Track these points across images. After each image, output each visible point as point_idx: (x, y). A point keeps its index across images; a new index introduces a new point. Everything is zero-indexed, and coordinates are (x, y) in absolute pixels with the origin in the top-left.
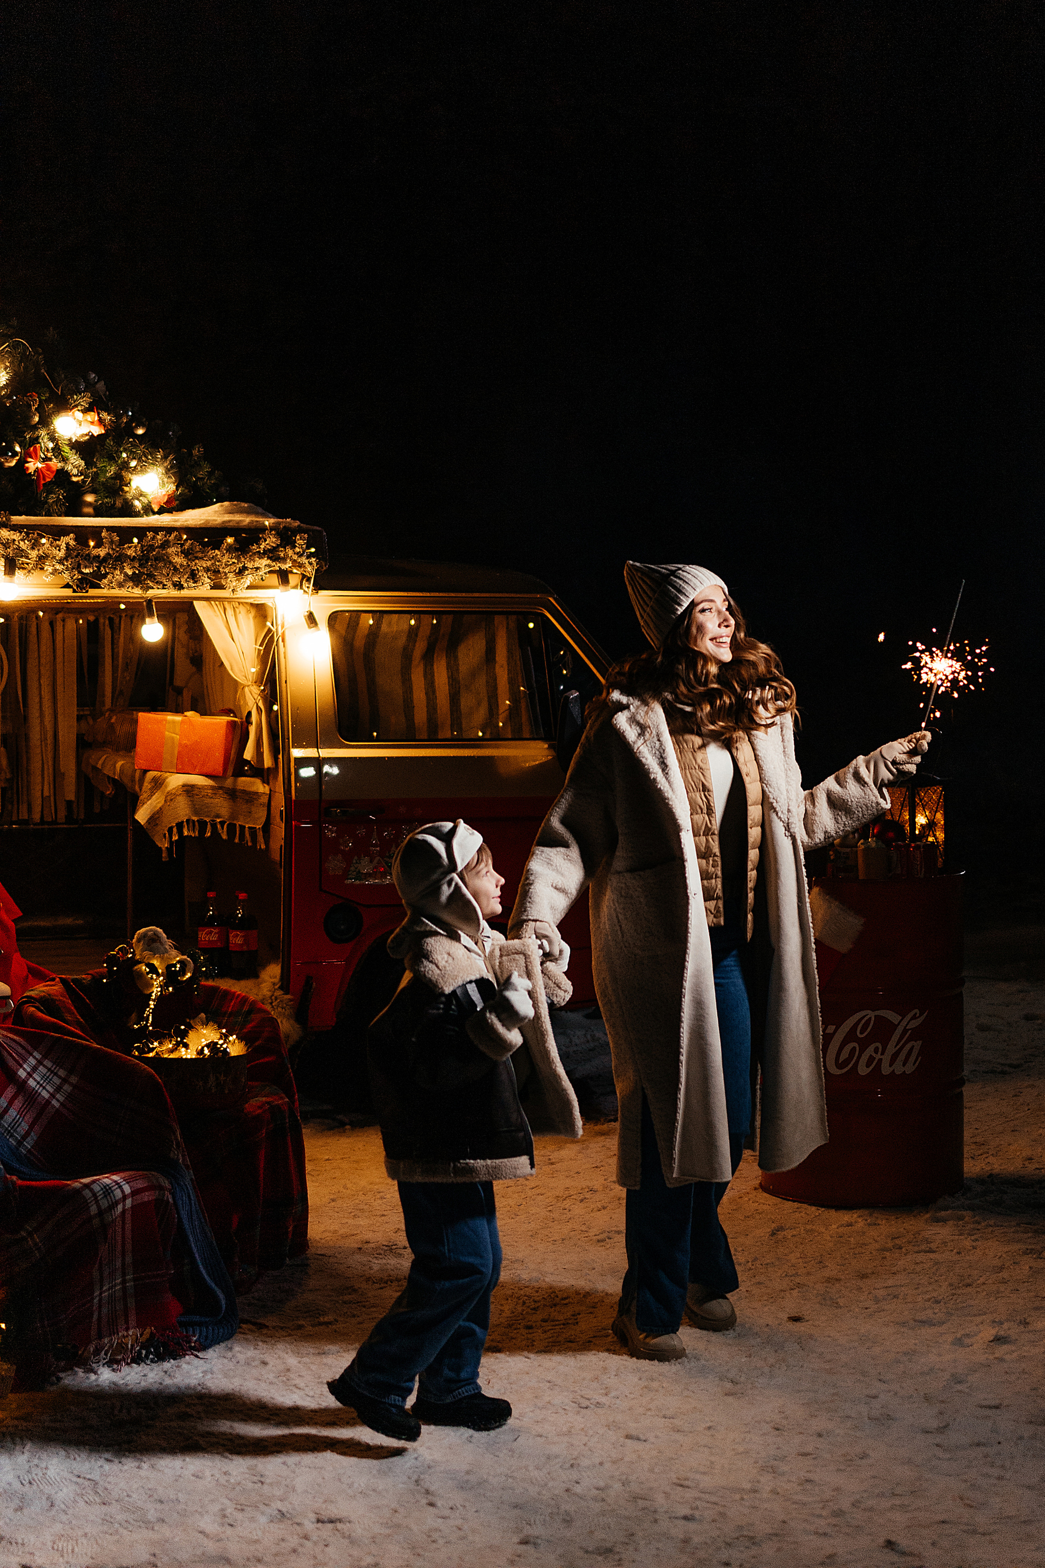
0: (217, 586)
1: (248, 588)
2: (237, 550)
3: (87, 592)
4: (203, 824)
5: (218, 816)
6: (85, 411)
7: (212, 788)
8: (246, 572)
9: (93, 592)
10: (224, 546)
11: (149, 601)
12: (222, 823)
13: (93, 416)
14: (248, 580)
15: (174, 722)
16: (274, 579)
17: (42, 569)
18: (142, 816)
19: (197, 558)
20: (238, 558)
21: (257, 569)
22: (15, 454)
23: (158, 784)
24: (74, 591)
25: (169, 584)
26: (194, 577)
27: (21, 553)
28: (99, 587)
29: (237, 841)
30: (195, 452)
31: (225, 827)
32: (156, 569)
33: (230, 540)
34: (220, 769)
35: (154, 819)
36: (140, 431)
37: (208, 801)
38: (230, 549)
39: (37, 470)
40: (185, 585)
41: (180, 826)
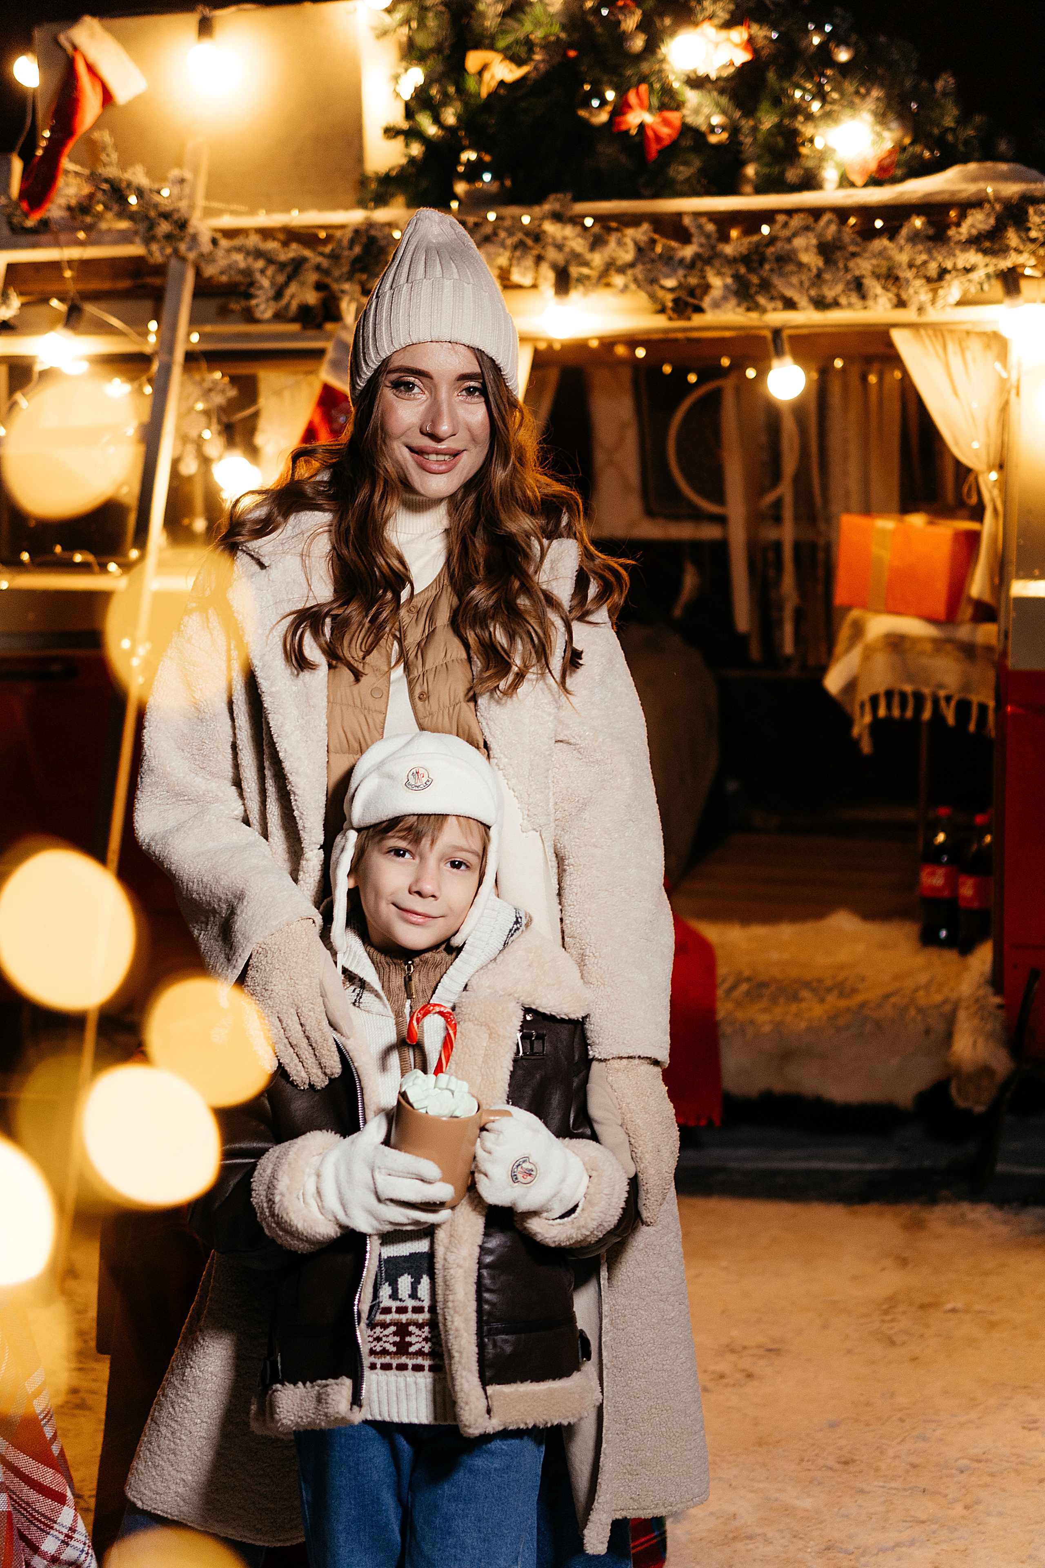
0: (901, 304)
1: (960, 303)
2: (930, 238)
3: (689, 319)
4: (919, 698)
5: (941, 686)
6: (728, 25)
7: (935, 641)
8: (948, 277)
9: (698, 320)
10: (904, 232)
11: (777, 332)
12: (948, 699)
13: (739, 35)
14: (954, 289)
15: (883, 532)
16: (996, 288)
17: (608, 285)
18: (834, 682)
19: (854, 255)
20: (929, 252)
21: (968, 270)
22: (604, 102)
23: (858, 629)
24: (670, 319)
25: (802, 301)
26: (858, 287)
27: (578, 259)
28: (699, 310)
29: (972, 727)
30: (939, 85)
31: (953, 704)
32: (781, 275)
33: (918, 222)
34: (940, 609)
35: (851, 686)
36: (843, 56)
37: (925, 661)
38: (915, 238)
39: (642, 126)
40: (843, 301)
41: (874, 700)
